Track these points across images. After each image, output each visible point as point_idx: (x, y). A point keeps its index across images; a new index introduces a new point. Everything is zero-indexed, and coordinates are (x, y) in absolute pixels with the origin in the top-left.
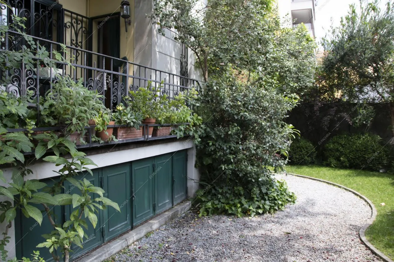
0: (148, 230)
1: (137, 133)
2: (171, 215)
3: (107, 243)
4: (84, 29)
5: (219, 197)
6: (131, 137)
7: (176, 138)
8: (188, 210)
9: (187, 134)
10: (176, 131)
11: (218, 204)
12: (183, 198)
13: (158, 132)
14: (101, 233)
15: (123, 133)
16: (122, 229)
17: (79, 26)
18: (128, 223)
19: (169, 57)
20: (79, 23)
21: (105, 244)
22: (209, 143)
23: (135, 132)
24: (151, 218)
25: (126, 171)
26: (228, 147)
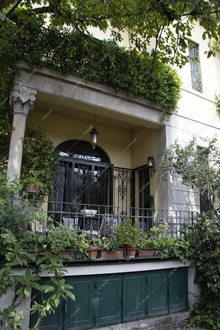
0: (135, 326)
1: (118, 254)
2: (162, 320)
3: (98, 327)
4: (128, 177)
5: (209, 312)
6: (112, 257)
7: (160, 258)
8: (185, 320)
9: (172, 255)
10: (161, 253)
11: (207, 319)
12: (184, 308)
13: (140, 254)
14: (93, 319)
15: (105, 254)
16: (113, 320)
17: (125, 176)
18: (118, 317)
19: (186, 192)
20: (124, 174)
21: (96, 328)
22: (197, 263)
23: (117, 254)
24: (143, 319)
25: (118, 279)
26: (215, 268)
